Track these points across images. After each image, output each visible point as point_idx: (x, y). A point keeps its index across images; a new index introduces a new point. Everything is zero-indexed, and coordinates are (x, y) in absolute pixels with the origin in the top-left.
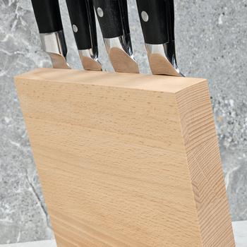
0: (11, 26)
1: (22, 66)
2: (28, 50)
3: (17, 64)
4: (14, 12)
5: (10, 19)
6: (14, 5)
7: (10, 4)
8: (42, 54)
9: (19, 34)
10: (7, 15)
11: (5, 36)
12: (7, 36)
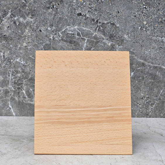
0: (96, 30)
1: (101, 45)
2: (103, 39)
3: (99, 45)
4: (97, 24)
5: (95, 27)
6: (97, 21)
7: (95, 21)
8: (110, 40)
9: (99, 33)
10: (94, 26)
11: (93, 34)
12: (94, 34)
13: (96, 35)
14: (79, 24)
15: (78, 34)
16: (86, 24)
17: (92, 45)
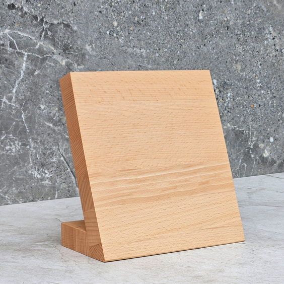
13: (41, 46)
14: (12, 25)
15: (12, 45)
16: (24, 26)
17: (36, 65)
